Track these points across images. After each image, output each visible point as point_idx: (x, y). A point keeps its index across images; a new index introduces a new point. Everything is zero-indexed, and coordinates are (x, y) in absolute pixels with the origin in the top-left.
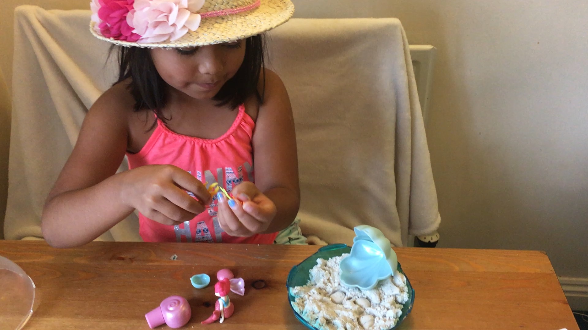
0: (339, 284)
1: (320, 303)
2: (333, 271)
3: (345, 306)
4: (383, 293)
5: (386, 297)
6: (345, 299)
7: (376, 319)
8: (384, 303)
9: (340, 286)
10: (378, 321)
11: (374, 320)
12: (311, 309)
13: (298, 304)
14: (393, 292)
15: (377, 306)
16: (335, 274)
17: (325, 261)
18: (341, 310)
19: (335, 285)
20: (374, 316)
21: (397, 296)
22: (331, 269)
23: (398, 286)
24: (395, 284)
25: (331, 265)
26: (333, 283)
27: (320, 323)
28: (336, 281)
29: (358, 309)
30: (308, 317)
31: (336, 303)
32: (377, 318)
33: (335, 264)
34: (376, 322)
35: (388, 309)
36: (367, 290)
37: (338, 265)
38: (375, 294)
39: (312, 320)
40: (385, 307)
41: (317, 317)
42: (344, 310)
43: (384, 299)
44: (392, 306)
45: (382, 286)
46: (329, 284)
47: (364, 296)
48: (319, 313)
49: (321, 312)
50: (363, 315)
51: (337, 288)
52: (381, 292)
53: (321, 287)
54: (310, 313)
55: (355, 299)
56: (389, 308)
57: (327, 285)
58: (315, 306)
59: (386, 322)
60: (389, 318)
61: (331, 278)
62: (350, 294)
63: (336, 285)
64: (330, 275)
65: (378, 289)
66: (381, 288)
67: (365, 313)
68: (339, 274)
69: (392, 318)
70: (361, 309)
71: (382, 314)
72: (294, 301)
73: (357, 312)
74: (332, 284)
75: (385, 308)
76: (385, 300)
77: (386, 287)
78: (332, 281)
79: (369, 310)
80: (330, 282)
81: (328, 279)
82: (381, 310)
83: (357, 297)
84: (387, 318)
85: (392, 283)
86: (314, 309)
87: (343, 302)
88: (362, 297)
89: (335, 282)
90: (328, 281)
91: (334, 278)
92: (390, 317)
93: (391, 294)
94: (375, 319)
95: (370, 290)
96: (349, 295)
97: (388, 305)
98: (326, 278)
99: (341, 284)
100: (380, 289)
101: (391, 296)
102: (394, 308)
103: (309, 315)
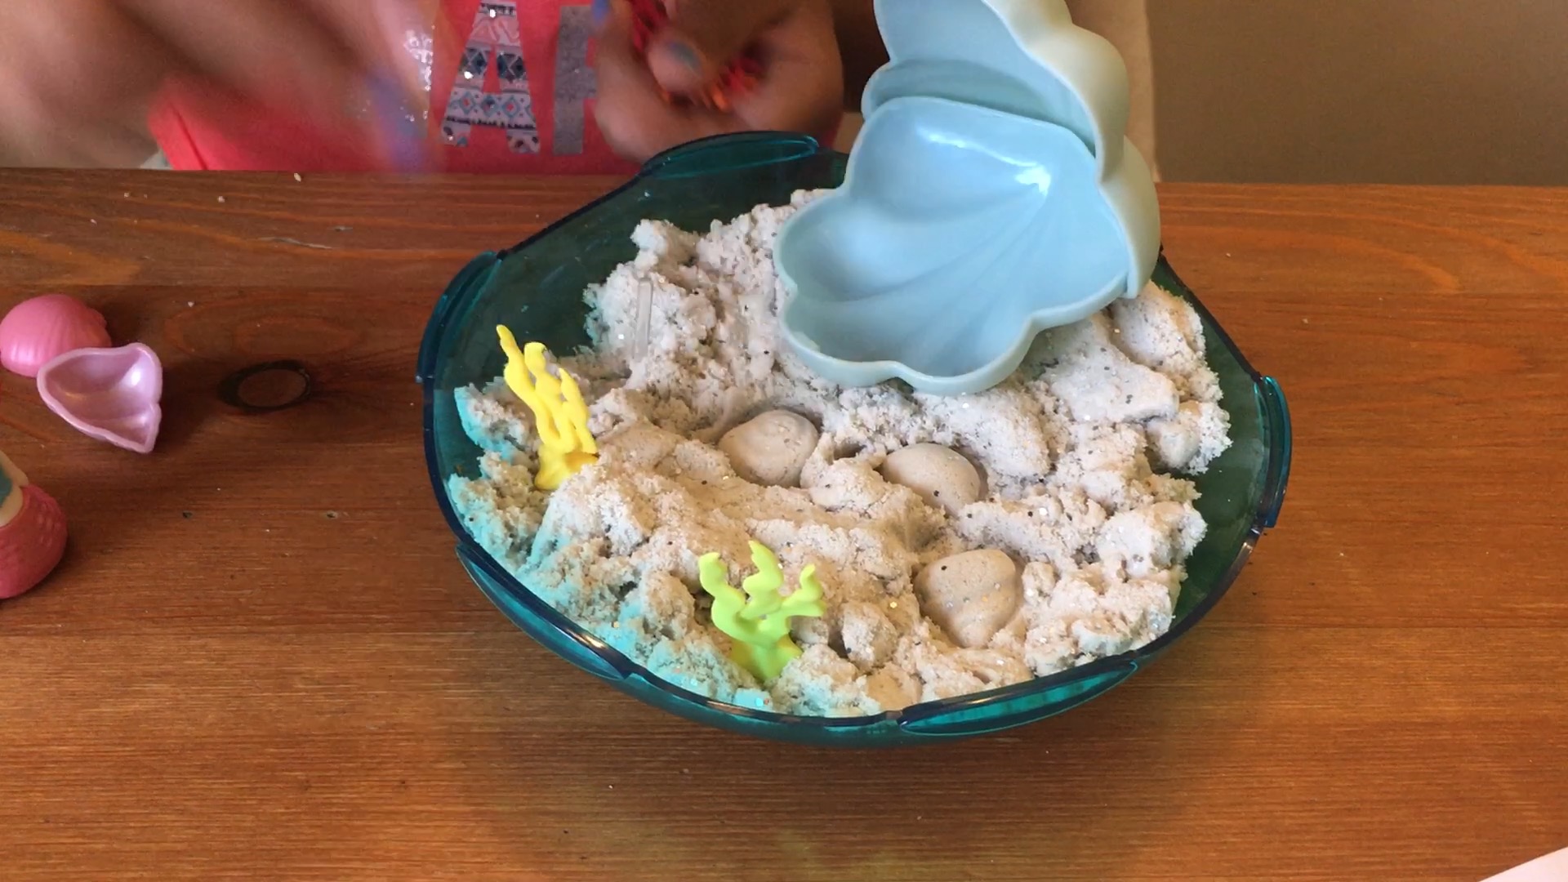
0: (777, 367)
1: (650, 483)
2: (736, 292)
3: (824, 498)
4: (1062, 410)
5: (1081, 432)
6: (818, 455)
7: (1035, 575)
8: (1075, 469)
9: (780, 379)
10: (1046, 589)
11: (1017, 585)
12: (585, 524)
13: (500, 494)
14: (1129, 399)
15: (1030, 489)
16: (753, 308)
17: (685, 237)
18: (797, 518)
19: (748, 374)
20: (1019, 559)
21: (1153, 425)
22: (721, 279)
23: (1156, 366)
24: (1134, 358)
25: (723, 260)
26: (738, 363)
27: (652, 617)
28: (756, 346)
29: (909, 509)
30: (563, 572)
31: (762, 482)
32: (1036, 566)
33: (747, 249)
34: (1030, 593)
35: (1110, 511)
36: (955, 394)
37: (770, 256)
38: (1017, 415)
39: (597, 597)
40: (1085, 495)
41: (629, 578)
42: (817, 522)
43: (1071, 448)
44: (1134, 492)
45: (1050, 374)
46: (712, 365)
47: (938, 437)
48: (644, 547)
49: (659, 538)
50: (945, 553)
51: (763, 387)
52: (1049, 407)
53: (661, 388)
54: (578, 551)
55: (881, 453)
56: (1118, 499)
57: (703, 376)
58: (616, 498)
59: (1111, 592)
60: (1124, 564)
61: (723, 332)
62: (847, 421)
63: (760, 368)
64: (720, 315)
65: (1028, 390)
66: (1048, 383)
67: (957, 542)
68: (772, 308)
69: (1148, 563)
70: (929, 510)
71: (1074, 542)
72: (472, 471)
73: (906, 528)
74: (729, 365)
75: (1093, 505)
76: (1081, 452)
77: (1079, 377)
78: (730, 351)
79: (977, 517)
80: (717, 356)
81: (704, 335)
82: (1064, 519)
83: (892, 443)
84: (1109, 567)
85: (1111, 350)
86: (608, 520)
87: (807, 474)
88: (927, 441)
89: (749, 358)
90: (705, 349)
91: (741, 329)
92: (1128, 557)
93: (1118, 417)
94: (1027, 579)
95: (980, 392)
96: (841, 426)
97: (1109, 484)
98: (690, 332)
99: (791, 366)
100: (1042, 385)
101: (1114, 426)
102: (1147, 498)
103: (576, 562)
